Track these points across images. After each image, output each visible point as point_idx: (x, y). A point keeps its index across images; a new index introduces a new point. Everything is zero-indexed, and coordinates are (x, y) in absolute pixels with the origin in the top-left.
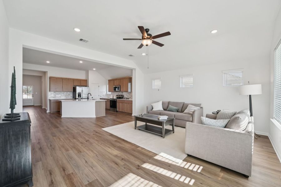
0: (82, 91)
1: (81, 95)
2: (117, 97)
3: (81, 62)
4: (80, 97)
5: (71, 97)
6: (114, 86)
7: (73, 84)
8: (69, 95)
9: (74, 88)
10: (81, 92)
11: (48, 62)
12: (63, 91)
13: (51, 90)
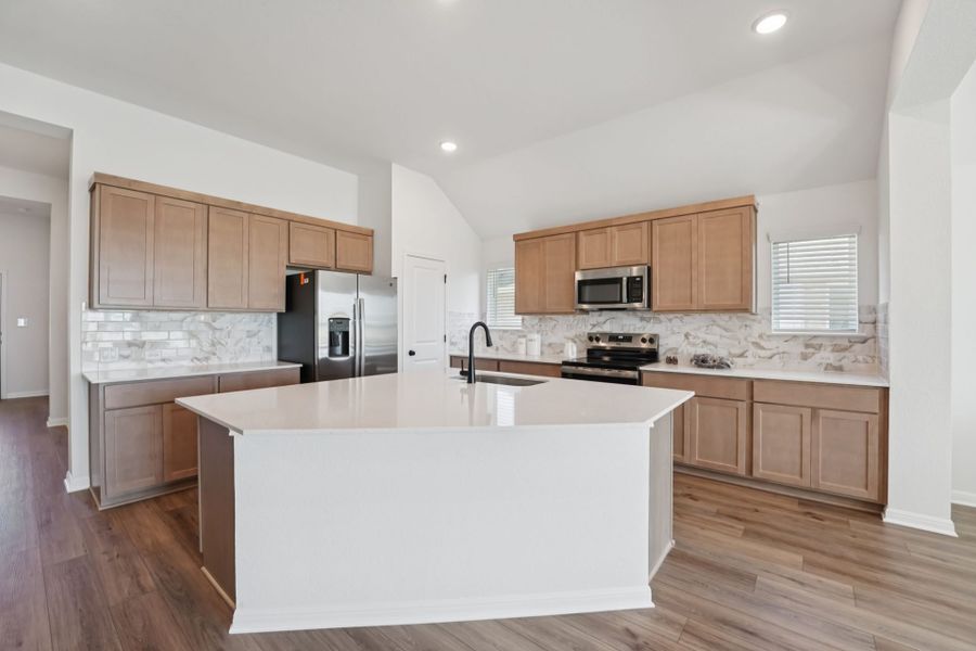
0: (359, 308)
1: (346, 335)
2: (590, 351)
4: (346, 352)
5: (269, 349)
6: (578, 276)
7: (285, 254)
8: (250, 334)
9: (291, 282)
10: (350, 315)
12: (208, 309)
13: (104, 294)
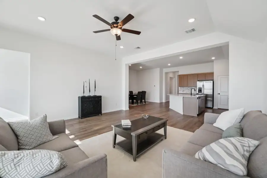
0: (203, 85)
1: (201, 90)
3: (181, 58)
4: (201, 92)
10: (202, 87)
11: (169, 65)
